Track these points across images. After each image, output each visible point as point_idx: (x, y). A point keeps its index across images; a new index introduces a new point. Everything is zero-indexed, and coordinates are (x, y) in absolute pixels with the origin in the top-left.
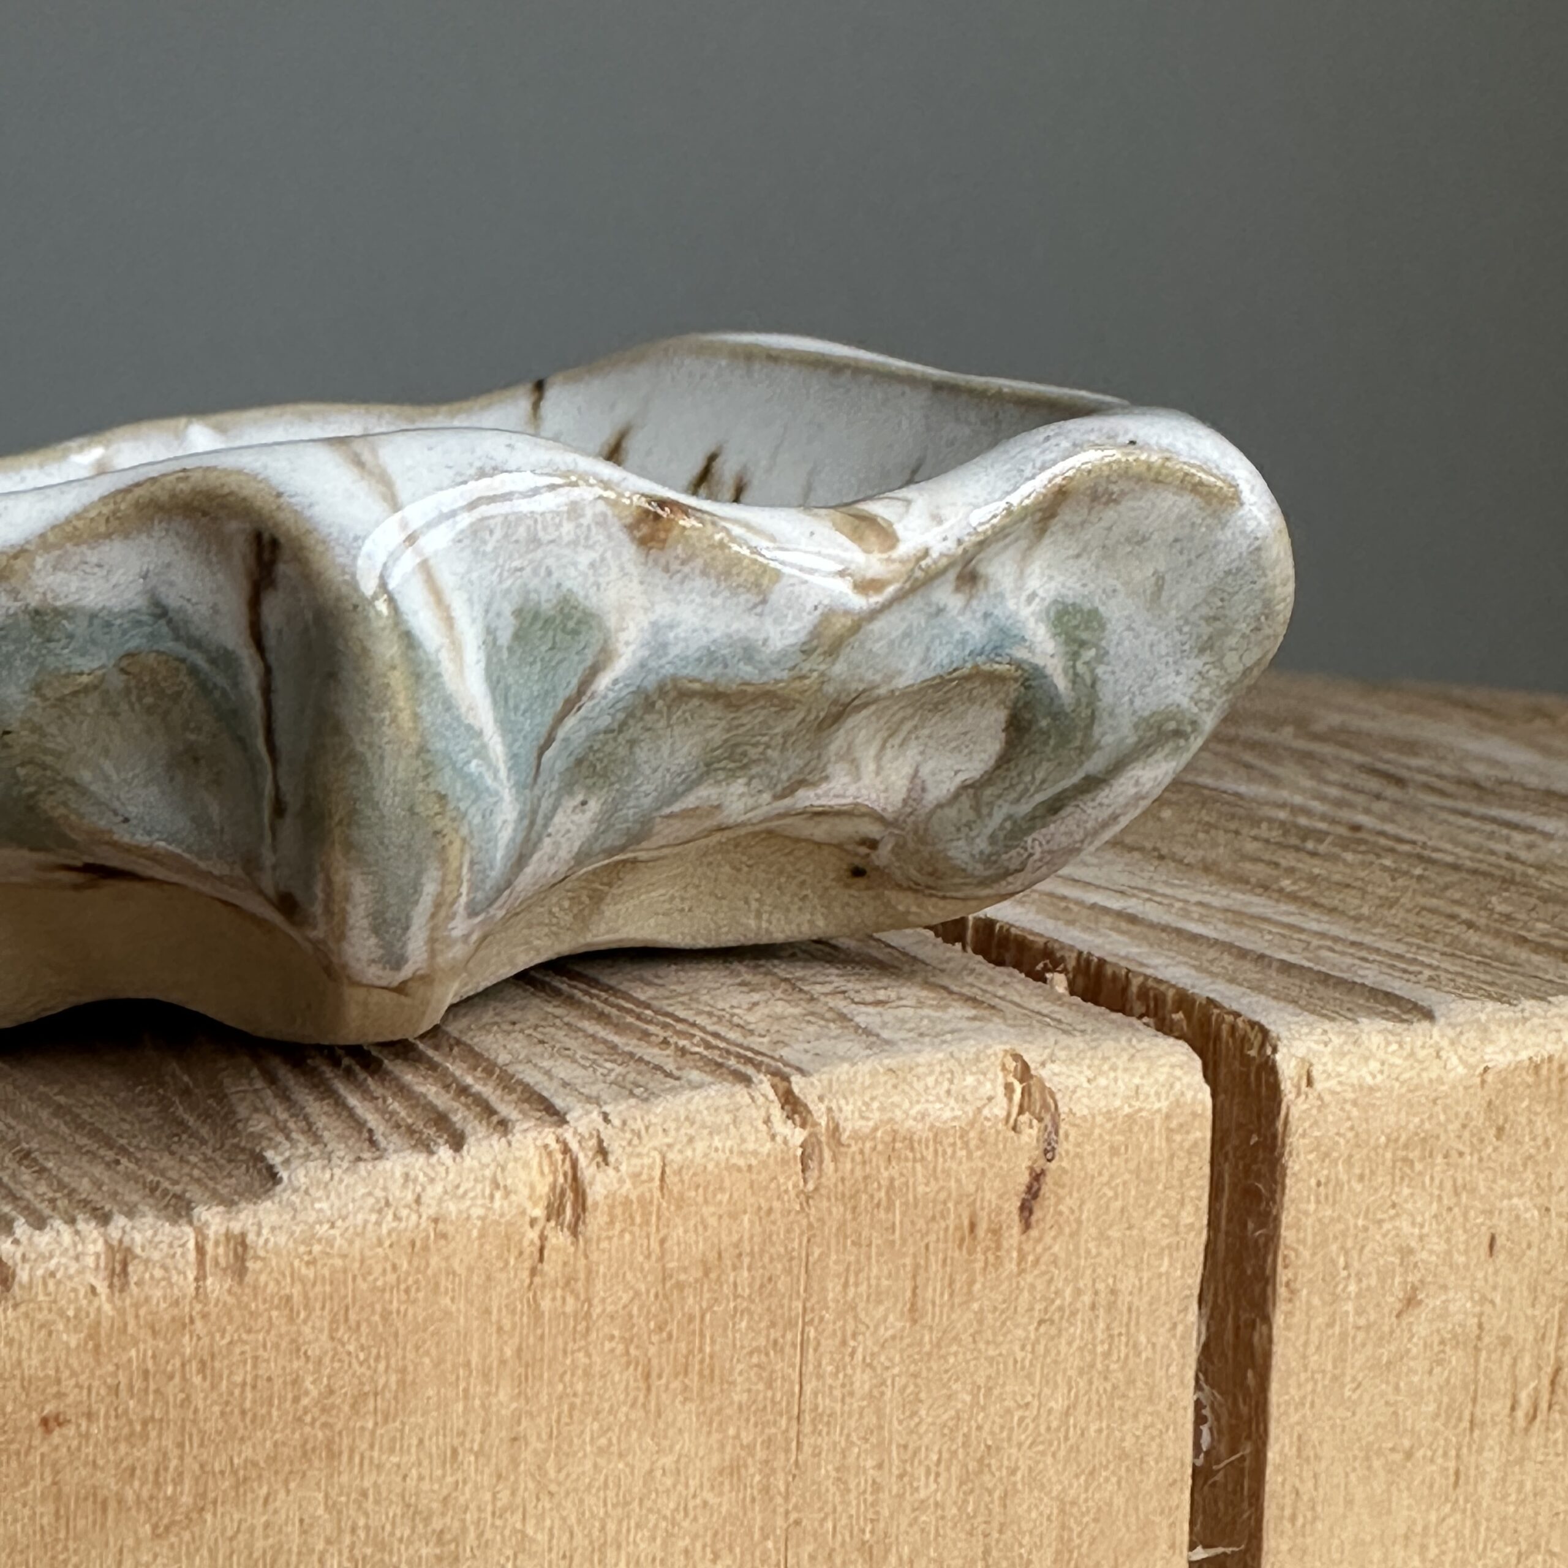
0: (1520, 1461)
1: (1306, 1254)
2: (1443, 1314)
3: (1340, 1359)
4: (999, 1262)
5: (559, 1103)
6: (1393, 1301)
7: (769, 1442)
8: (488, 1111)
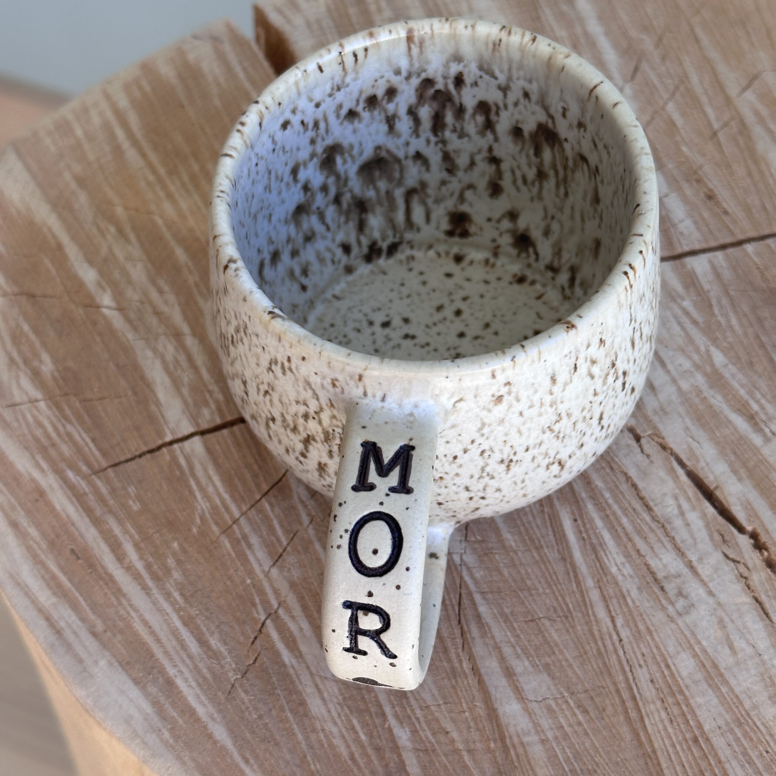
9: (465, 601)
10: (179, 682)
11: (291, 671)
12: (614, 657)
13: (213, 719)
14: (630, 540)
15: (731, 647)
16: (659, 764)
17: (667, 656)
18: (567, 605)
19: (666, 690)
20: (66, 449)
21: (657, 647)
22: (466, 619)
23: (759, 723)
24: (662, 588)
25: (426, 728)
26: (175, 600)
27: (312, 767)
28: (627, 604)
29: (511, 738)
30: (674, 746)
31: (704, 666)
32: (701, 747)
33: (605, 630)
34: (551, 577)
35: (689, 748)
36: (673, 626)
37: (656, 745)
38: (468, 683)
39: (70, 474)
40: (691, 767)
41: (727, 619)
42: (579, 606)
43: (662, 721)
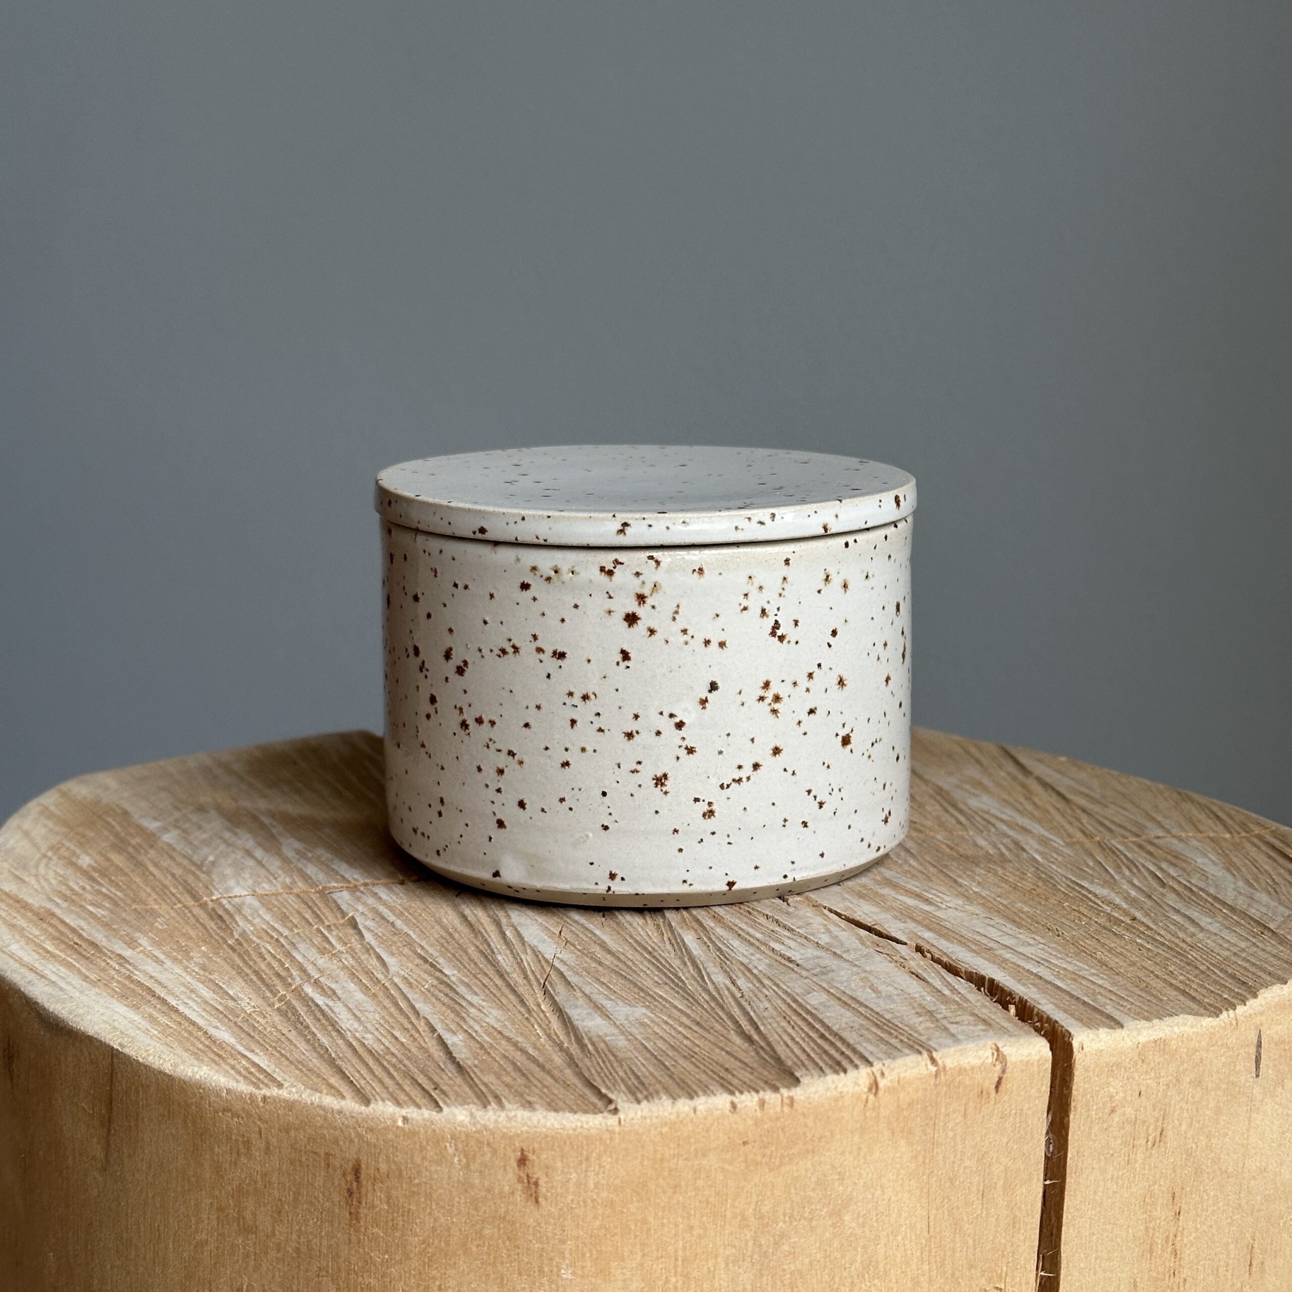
0: (1149, 1157)
1: (1080, 1098)
2: (1124, 1115)
3: (1090, 1128)
4: (989, 1102)
5: (871, 1059)
6: (1107, 1110)
7: (925, 1150)
8: (851, 1062)
9: (554, 976)
10: (181, 1008)
11: (324, 1007)
12: (731, 1000)
13: (216, 1027)
14: (765, 944)
15: (875, 990)
16: (773, 1049)
17: (795, 995)
18: (679, 978)
19: (789, 1012)
20: (89, 897)
21: (786, 992)
22: (551, 986)
23: (900, 1025)
24: (798, 965)
25: (484, 1035)
26: (194, 971)
27: (333, 1055)
28: (752, 973)
29: (590, 1039)
30: (793, 1039)
31: (839, 999)
32: (826, 1039)
33: (722, 986)
34: (664, 966)
35: (814, 1041)
36: (806, 981)
37: (771, 1039)
38: (545, 1016)
39: (91, 908)
40: (813, 1049)
41: (871, 978)
42: (695, 979)
43: (782, 1027)
